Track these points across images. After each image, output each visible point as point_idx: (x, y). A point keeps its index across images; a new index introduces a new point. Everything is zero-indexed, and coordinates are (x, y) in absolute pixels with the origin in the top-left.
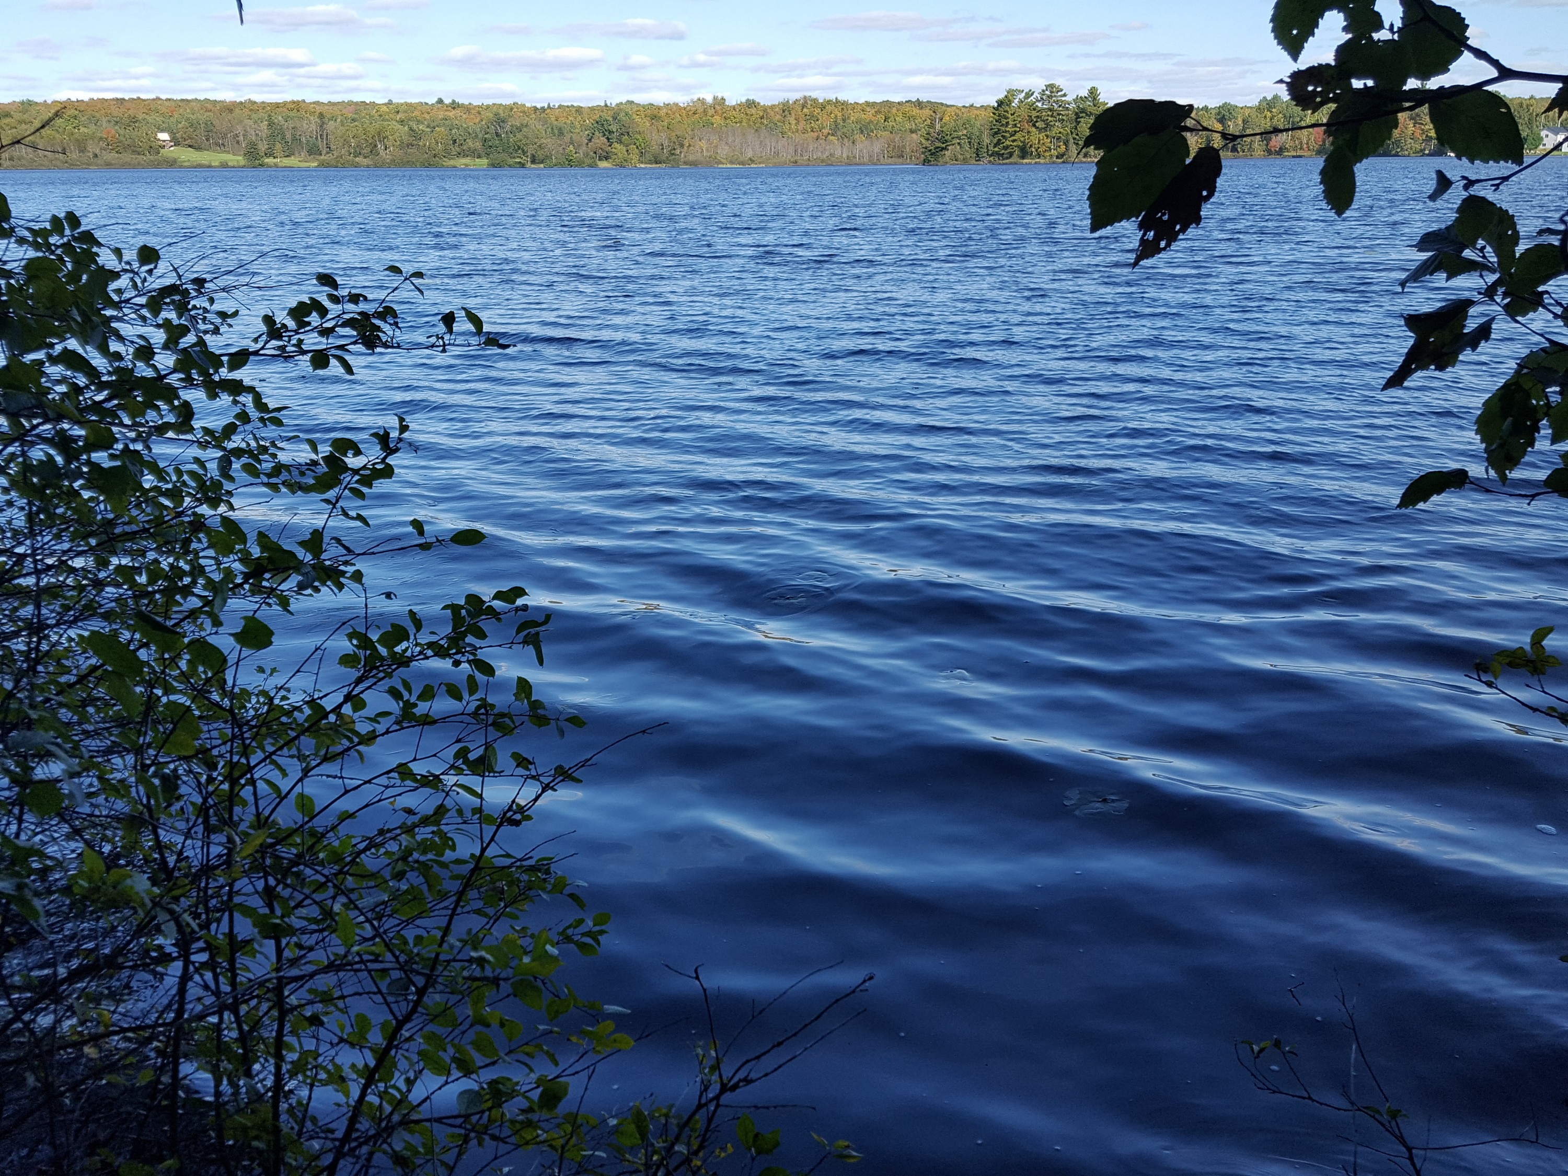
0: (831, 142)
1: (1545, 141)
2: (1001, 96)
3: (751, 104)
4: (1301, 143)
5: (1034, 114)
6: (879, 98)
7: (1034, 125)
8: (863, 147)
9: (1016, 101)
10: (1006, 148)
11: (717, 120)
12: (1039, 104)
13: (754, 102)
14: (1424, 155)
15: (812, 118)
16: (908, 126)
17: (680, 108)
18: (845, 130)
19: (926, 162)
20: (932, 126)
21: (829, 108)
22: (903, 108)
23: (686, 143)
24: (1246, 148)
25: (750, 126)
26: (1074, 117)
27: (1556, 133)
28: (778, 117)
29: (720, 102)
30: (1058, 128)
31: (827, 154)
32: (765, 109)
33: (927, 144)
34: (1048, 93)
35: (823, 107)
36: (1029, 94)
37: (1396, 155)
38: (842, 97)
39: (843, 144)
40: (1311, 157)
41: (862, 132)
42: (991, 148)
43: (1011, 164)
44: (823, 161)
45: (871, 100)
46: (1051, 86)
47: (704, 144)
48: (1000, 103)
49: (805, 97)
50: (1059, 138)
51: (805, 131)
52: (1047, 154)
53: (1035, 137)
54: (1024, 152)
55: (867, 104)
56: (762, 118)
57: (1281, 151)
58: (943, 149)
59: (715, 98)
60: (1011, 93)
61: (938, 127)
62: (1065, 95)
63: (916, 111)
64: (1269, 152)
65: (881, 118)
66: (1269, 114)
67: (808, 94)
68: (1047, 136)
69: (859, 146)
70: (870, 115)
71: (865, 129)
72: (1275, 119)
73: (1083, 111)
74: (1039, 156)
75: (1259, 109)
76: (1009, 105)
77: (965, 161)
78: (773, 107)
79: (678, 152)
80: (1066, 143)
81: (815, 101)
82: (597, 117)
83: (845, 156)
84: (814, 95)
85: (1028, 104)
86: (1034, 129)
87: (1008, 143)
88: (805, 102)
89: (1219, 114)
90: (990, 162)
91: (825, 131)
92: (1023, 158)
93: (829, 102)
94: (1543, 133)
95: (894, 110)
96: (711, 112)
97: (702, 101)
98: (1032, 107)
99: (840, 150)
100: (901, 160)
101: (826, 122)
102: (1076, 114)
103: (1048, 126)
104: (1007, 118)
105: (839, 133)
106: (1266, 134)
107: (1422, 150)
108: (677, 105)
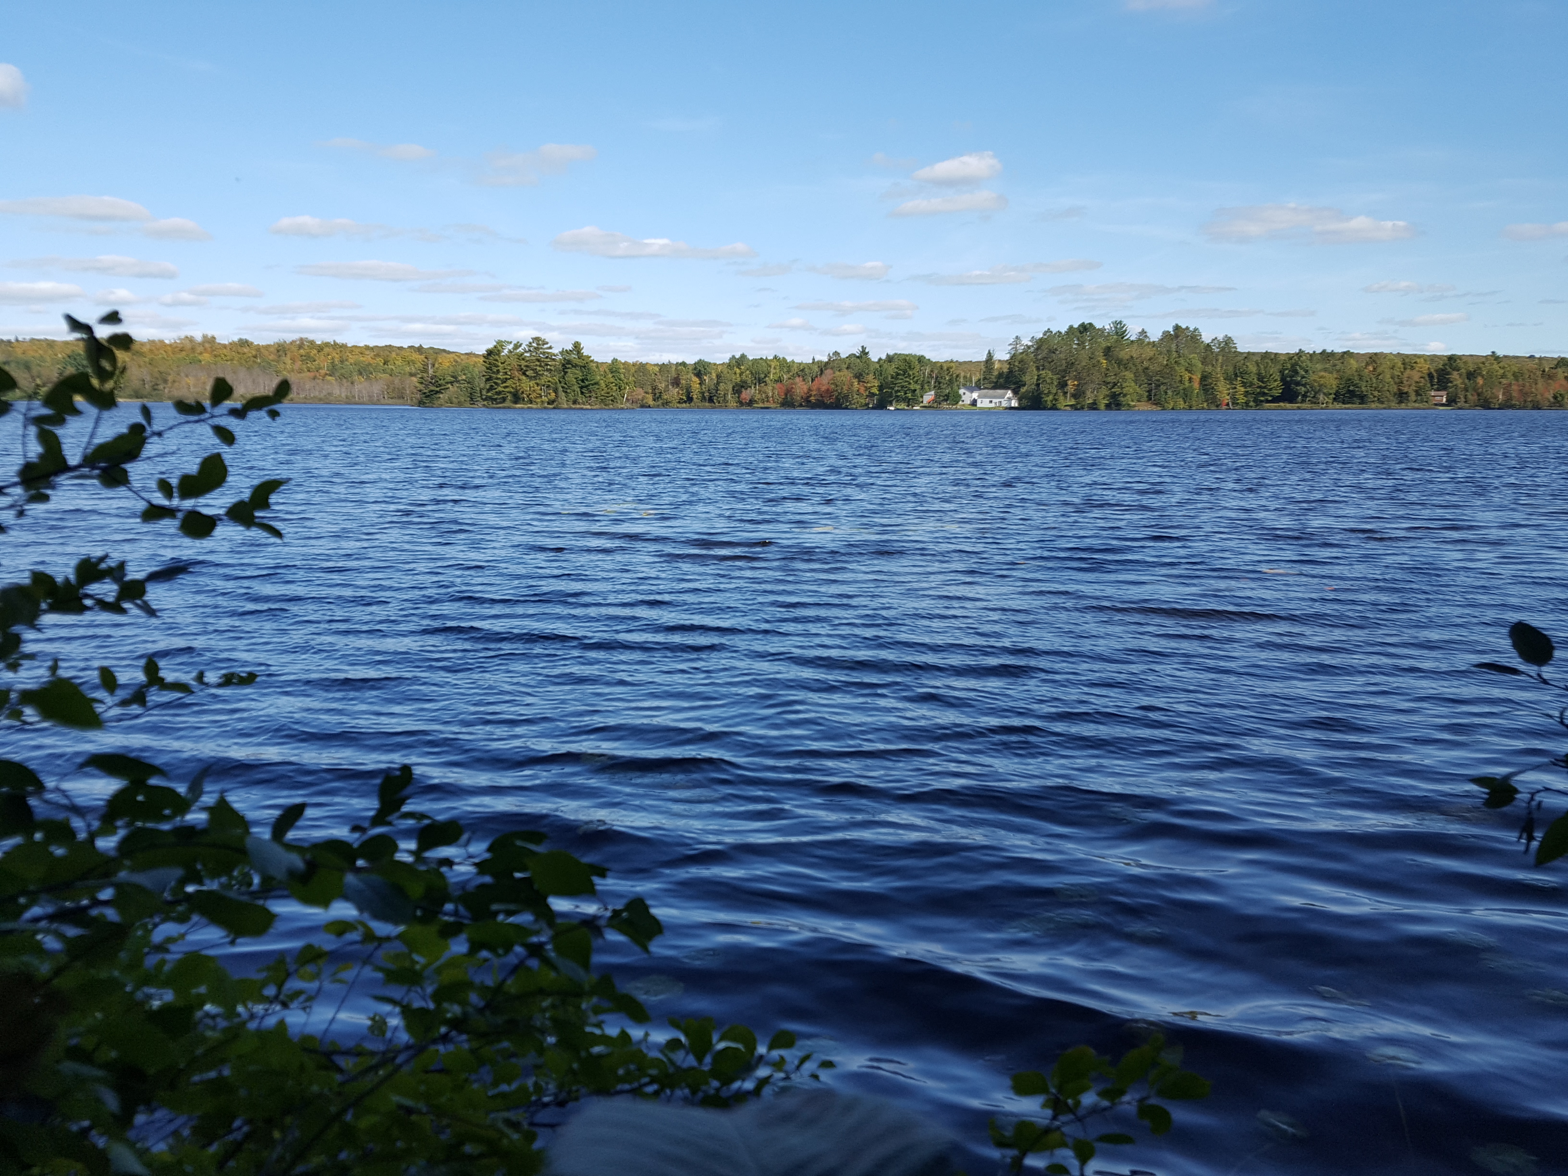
0: (329, 382)
1: (964, 398)
2: (490, 346)
3: (243, 343)
4: (767, 397)
5: (523, 363)
6: (382, 343)
7: (524, 374)
8: (361, 387)
9: (506, 351)
10: (499, 393)
11: (206, 357)
12: (528, 355)
13: (247, 341)
14: (868, 408)
15: (307, 358)
16: (408, 369)
17: (166, 345)
18: (343, 371)
19: (421, 403)
20: (425, 370)
21: (326, 350)
22: (403, 353)
23: (170, 378)
24: (721, 399)
25: (241, 364)
26: (561, 368)
27: (972, 392)
28: (272, 357)
29: (210, 341)
30: (546, 377)
31: (324, 393)
32: (258, 348)
33: (421, 387)
34: (534, 345)
35: (320, 348)
36: (517, 346)
37: (846, 408)
38: (340, 340)
39: (341, 385)
40: (775, 408)
41: (361, 374)
42: (484, 392)
43: (504, 408)
44: (320, 399)
45: (372, 344)
46: (537, 339)
47: (191, 381)
48: (490, 353)
49: (301, 339)
50: (548, 386)
51: (300, 371)
52: (539, 400)
53: (526, 385)
54: (517, 398)
55: (367, 347)
56: (255, 357)
57: (751, 403)
58: (437, 392)
59: (205, 337)
60: (500, 344)
61: (431, 371)
62: (550, 348)
63: (416, 356)
64: (741, 403)
65: (380, 361)
66: (738, 371)
67: (304, 336)
68: (538, 384)
69: (357, 387)
70: (368, 358)
71: (364, 371)
72: (744, 377)
73: (569, 362)
74: (531, 402)
75: (729, 366)
76: (498, 355)
77: (460, 404)
78: (267, 347)
79: (161, 387)
80: (556, 391)
81: (312, 342)
82: (69, 352)
83: (343, 395)
84: (311, 337)
85: (517, 354)
86: (524, 378)
87: (500, 389)
88: (301, 344)
89: (695, 369)
90: (484, 405)
91: (322, 372)
92: (516, 402)
93: (327, 344)
94: (961, 391)
95: (394, 355)
96: (200, 349)
97: (191, 339)
98: (520, 357)
99: (338, 390)
100: (401, 401)
101: (324, 363)
102: (563, 365)
103: (537, 375)
104: (498, 366)
105: (337, 374)
106: (738, 389)
107: (867, 405)
108: (162, 342)
